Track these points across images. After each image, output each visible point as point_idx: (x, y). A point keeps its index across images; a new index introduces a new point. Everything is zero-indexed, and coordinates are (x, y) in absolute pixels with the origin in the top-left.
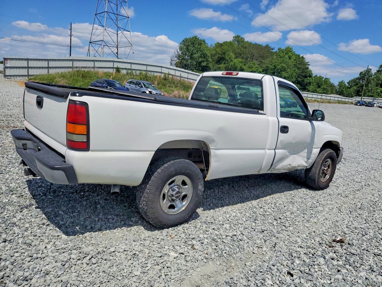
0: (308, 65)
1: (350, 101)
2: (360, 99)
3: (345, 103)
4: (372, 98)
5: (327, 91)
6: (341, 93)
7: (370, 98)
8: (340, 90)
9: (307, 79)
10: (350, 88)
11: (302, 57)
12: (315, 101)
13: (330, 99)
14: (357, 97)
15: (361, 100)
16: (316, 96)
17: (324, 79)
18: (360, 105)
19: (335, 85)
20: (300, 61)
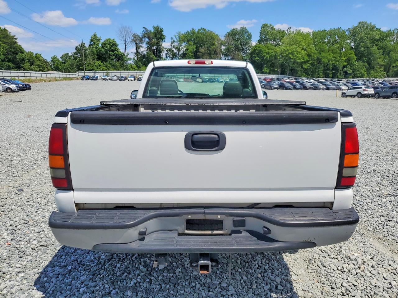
0: (16, 39)
1: (74, 76)
2: (83, 74)
3: (71, 79)
4: (93, 72)
5: (42, 68)
6: (57, 69)
7: (92, 72)
8: (55, 66)
9: (18, 55)
10: (65, 63)
11: (5, 29)
12: (41, 80)
13: (55, 76)
14: (80, 72)
15: (85, 74)
16: (40, 75)
17: (34, 55)
18: (86, 80)
19: (48, 61)
20: (4, 35)
